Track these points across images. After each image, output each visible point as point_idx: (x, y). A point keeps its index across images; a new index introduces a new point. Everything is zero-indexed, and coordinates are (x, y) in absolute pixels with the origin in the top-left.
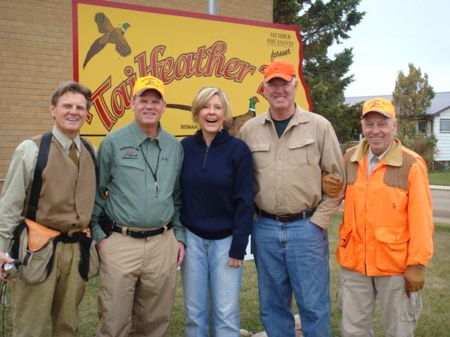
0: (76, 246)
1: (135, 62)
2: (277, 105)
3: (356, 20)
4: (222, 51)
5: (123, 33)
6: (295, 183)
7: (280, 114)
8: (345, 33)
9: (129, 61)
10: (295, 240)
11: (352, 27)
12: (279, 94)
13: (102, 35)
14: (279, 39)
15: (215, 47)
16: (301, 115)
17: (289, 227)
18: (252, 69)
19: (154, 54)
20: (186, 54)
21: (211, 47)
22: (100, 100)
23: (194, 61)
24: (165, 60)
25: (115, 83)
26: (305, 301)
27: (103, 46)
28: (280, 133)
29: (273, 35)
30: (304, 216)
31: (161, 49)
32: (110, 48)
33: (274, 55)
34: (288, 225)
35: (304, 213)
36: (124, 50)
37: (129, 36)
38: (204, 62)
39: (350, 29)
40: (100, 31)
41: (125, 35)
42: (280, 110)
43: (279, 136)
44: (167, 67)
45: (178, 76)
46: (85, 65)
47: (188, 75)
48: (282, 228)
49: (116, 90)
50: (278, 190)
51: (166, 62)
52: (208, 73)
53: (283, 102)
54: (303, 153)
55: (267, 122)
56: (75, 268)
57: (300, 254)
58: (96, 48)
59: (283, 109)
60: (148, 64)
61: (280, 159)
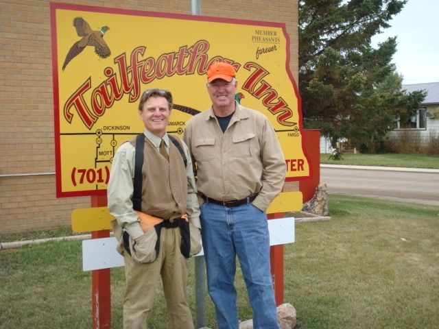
0: (177, 230)
1: (115, 63)
2: (219, 103)
3: (396, 8)
4: (204, 50)
5: (102, 36)
6: (240, 173)
7: (223, 112)
8: (385, 22)
9: (109, 62)
10: (241, 222)
11: (392, 16)
12: (221, 93)
13: (81, 38)
14: (265, 36)
15: (197, 47)
16: (241, 112)
17: (235, 211)
18: (236, 66)
19: (134, 55)
20: (167, 54)
21: (193, 47)
22: (80, 100)
23: (175, 61)
24: (145, 60)
25: (95, 84)
26: (252, 275)
27: (82, 49)
28: (224, 128)
29: (257, 32)
30: (248, 201)
31: (141, 49)
32: (90, 51)
33: (259, 52)
34: (234, 210)
35: (248, 198)
36: (103, 52)
37: (108, 39)
38: (186, 61)
39: (391, 18)
40: (79, 35)
41: (105, 38)
42: (223, 108)
43: (224, 132)
44: (148, 67)
45: (159, 75)
46: (64, 67)
47: (170, 73)
48: (229, 212)
49: (96, 91)
50: (226, 180)
51: (147, 61)
52: (190, 71)
53: (224, 100)
54: (245, 146)
55: (211, 118)
56: (178, 250)
57: (246, 234)
58: (76, 50)
59: (225, 106)
60: (128, 64)
61: (225, 151)
